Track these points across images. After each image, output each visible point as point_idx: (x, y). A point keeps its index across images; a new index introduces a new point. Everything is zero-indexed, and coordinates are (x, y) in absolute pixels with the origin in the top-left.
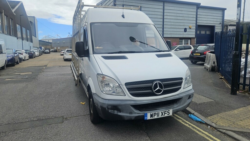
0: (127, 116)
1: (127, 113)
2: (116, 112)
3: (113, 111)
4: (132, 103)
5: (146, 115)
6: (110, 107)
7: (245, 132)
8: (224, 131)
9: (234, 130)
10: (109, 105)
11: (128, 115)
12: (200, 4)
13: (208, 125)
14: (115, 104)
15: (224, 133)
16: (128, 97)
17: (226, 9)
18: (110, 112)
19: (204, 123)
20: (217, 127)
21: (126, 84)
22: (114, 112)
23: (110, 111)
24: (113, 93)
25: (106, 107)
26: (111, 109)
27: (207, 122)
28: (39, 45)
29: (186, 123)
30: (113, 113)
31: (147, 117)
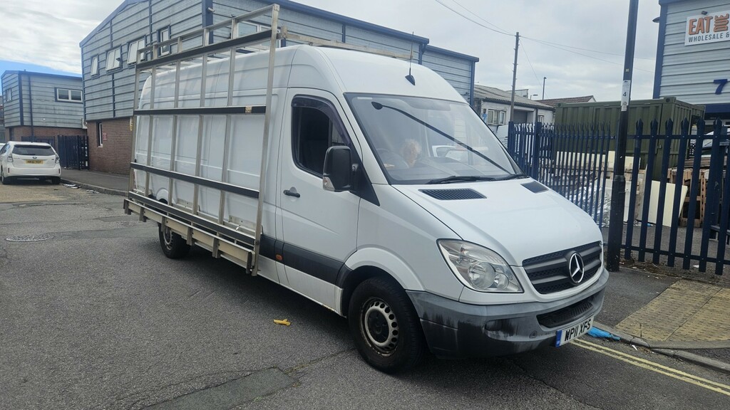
0: (526, 342)
1: (525, 335)
2: (502, 336)
3: (494, 333)
4: (540, 309)
5: (559, 334)
6: (491, 324)
7: (709, 349)
8: (672, 352)
9: (687, 347)
10: (490, 319)
11: (527, 339)
12: (427, 41)
13: (629, 343)
14: (506, 315)
15: (674, 356)
16: (531, 294)
17: (477, 60)
18: (489, 336)
19: (618, 341)
20: (654, 346)
21: (527, 263)
22: (499, 336)
23: (490, 334)
24: (491, 287)
25: (482, 325)
26: (492, 329)
27: (624, 338)
29: (589, 346)
30: (495, 338)
31: (560, 340)
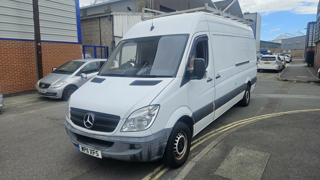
28: (260, 48)
